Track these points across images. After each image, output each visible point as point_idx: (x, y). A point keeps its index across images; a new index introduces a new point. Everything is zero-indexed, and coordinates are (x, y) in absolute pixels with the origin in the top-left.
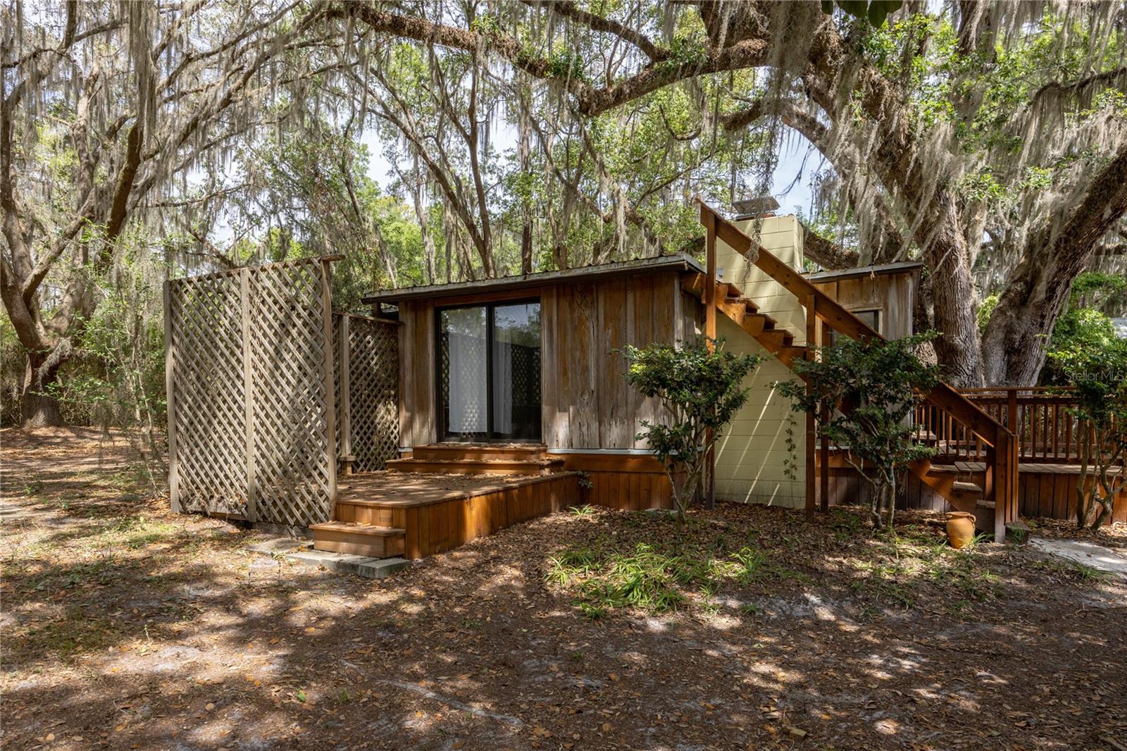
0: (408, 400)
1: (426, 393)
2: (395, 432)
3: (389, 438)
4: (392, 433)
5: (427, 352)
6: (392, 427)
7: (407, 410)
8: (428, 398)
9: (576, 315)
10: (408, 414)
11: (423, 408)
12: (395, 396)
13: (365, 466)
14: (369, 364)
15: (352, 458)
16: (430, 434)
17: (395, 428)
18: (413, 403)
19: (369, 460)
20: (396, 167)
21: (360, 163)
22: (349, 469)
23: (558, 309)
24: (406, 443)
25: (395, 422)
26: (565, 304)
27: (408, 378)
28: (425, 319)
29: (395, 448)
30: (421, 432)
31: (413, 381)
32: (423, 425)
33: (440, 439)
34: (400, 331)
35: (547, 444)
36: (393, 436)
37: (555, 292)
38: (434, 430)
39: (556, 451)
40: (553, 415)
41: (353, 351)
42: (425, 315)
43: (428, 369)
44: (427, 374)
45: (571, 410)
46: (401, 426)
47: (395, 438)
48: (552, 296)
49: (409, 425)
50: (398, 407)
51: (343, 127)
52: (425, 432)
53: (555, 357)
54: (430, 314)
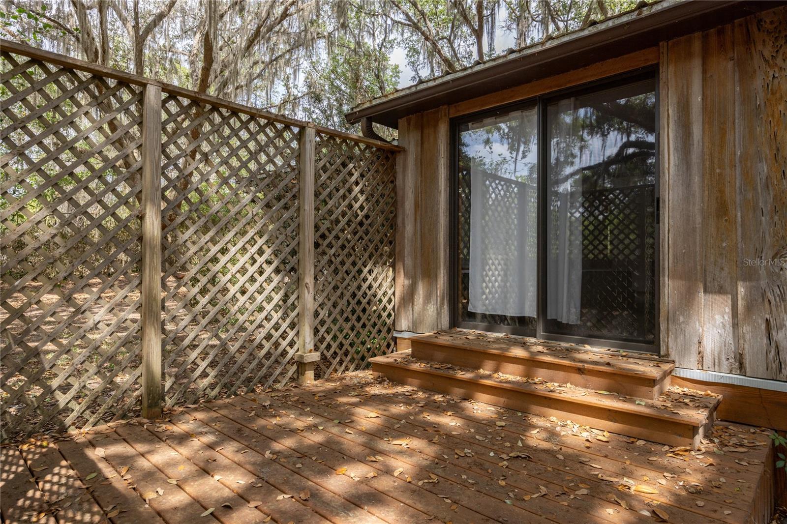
0: (408, 261)
1: (435, 251)
2: (390, 307)
3: (380, 316)
4: (385, 309)
5: (437, 187)
6: (385, 300)
7: (406, 275)
8: (437, 258)
9: (758, 83)
10: (407, 282)
11: (429, 275)
12: (390, 256)
13: (341, 363)
14: (350, 206)
15: (315, 357)
16: (439, 314)
17: (390, 301)
18: (415, 267)
19: (346, 354)
20: (418, 74)
21: (393, 79)
22: (310, 374)
23: (704, 80)
24: (404, 323)
25: (390, 292)
26: (725, 67)
27: (409, 229)
28: (436, 139)
29: (389, 331)
30: (424, 309)
31: (415, 233)
32: (428, 299)
33: (454, 323)
34: (399, 159)
35: (673, 356)
36: (385, 314)
37: (697, 45)
38: (446, 307)
39: (697, 374)
40: (688, 300)
41: (324, 186)
42: (436, 131)
43: (437, 215)
44: (437, 221)
45: (741, 290)
46: (396, 300)
47: (389, 315)
48: (689, 56)
49: (409, 297)
50: (394, 270)
51: (378, 45)
52: (431, 310)
53: (696, 179)
54: (443, 130)
